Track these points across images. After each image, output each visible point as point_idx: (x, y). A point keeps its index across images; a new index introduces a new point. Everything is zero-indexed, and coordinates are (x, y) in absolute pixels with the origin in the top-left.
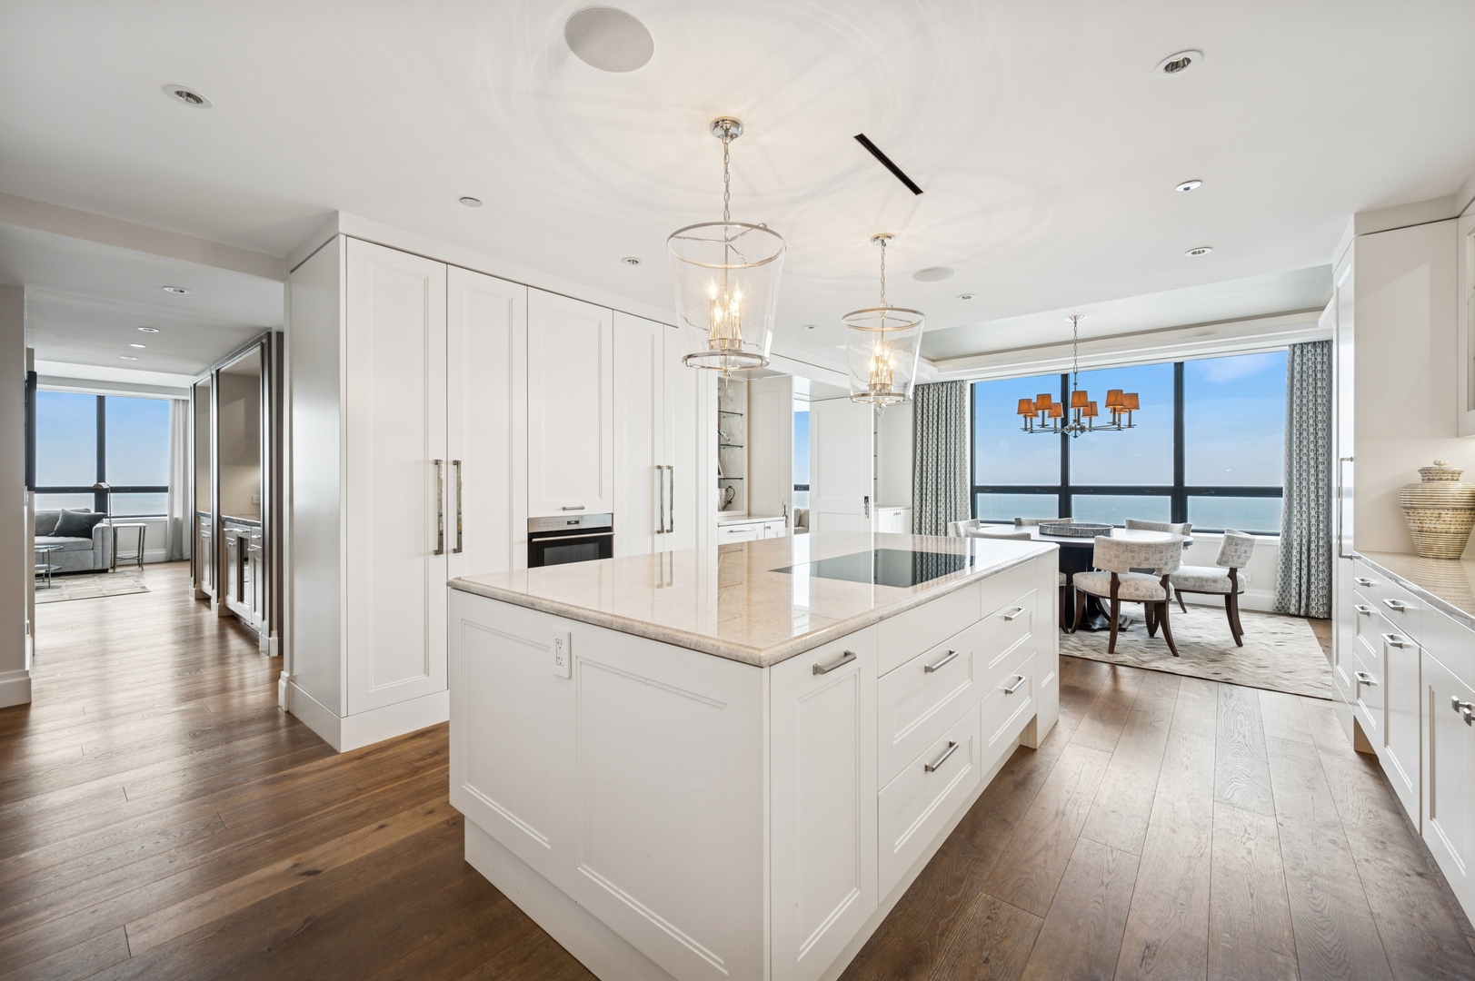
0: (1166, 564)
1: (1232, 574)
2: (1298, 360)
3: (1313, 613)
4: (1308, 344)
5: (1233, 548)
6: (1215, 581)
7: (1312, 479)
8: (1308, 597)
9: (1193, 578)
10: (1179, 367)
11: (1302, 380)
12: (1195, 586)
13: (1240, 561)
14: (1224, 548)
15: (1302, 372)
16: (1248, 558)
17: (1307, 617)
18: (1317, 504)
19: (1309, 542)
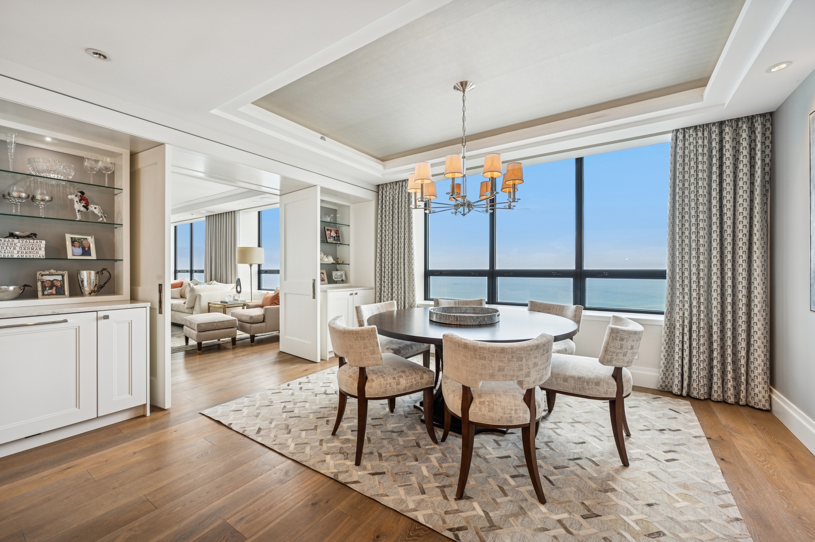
0: (528, 375)
1: (617, 375)
2: (680, 144)
3: (695, 394)
4: (689, 128)
5: (618, 343)
6: (598, 383)
7: (694, 261)
8: (690, 377)
9: (573, 377)
10: (579, 162)
11: (683, 164)
12: (575, 388)
13: (626, 359)
14: (608, 343)
15: (684, 157)
16: (634, 354)
17: (689, 397)
18: (699, 286)
19: (691, 323)
